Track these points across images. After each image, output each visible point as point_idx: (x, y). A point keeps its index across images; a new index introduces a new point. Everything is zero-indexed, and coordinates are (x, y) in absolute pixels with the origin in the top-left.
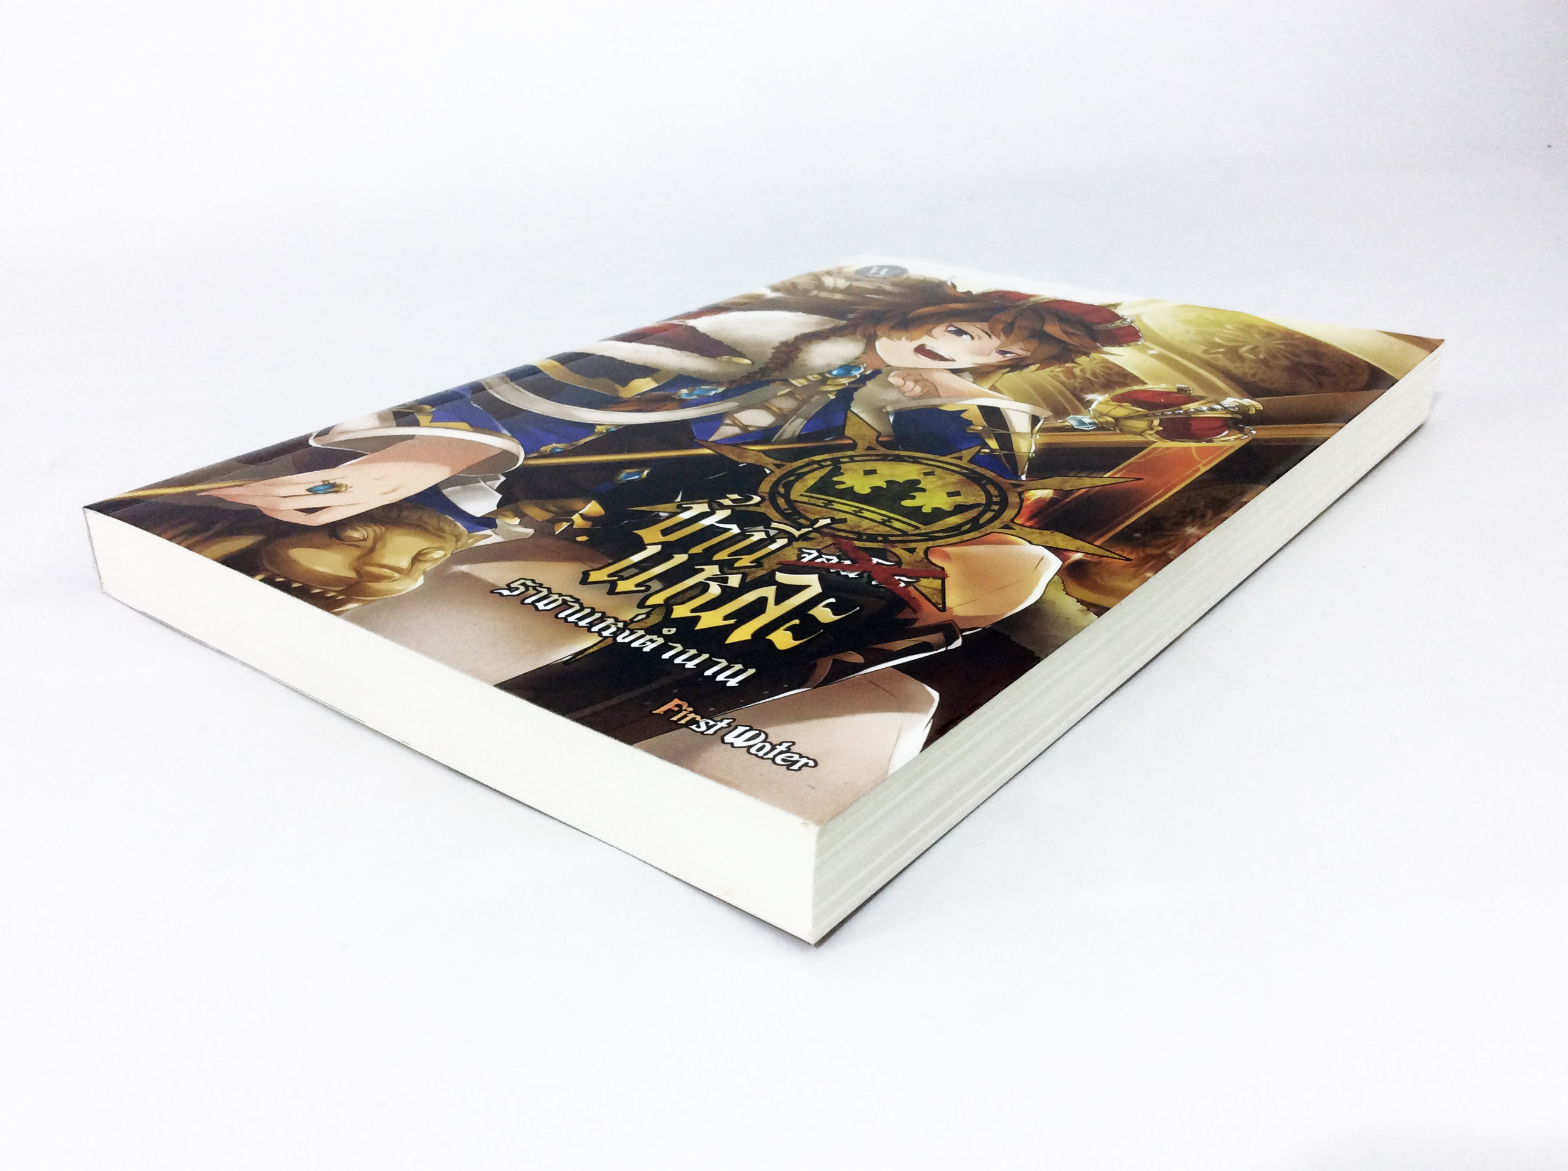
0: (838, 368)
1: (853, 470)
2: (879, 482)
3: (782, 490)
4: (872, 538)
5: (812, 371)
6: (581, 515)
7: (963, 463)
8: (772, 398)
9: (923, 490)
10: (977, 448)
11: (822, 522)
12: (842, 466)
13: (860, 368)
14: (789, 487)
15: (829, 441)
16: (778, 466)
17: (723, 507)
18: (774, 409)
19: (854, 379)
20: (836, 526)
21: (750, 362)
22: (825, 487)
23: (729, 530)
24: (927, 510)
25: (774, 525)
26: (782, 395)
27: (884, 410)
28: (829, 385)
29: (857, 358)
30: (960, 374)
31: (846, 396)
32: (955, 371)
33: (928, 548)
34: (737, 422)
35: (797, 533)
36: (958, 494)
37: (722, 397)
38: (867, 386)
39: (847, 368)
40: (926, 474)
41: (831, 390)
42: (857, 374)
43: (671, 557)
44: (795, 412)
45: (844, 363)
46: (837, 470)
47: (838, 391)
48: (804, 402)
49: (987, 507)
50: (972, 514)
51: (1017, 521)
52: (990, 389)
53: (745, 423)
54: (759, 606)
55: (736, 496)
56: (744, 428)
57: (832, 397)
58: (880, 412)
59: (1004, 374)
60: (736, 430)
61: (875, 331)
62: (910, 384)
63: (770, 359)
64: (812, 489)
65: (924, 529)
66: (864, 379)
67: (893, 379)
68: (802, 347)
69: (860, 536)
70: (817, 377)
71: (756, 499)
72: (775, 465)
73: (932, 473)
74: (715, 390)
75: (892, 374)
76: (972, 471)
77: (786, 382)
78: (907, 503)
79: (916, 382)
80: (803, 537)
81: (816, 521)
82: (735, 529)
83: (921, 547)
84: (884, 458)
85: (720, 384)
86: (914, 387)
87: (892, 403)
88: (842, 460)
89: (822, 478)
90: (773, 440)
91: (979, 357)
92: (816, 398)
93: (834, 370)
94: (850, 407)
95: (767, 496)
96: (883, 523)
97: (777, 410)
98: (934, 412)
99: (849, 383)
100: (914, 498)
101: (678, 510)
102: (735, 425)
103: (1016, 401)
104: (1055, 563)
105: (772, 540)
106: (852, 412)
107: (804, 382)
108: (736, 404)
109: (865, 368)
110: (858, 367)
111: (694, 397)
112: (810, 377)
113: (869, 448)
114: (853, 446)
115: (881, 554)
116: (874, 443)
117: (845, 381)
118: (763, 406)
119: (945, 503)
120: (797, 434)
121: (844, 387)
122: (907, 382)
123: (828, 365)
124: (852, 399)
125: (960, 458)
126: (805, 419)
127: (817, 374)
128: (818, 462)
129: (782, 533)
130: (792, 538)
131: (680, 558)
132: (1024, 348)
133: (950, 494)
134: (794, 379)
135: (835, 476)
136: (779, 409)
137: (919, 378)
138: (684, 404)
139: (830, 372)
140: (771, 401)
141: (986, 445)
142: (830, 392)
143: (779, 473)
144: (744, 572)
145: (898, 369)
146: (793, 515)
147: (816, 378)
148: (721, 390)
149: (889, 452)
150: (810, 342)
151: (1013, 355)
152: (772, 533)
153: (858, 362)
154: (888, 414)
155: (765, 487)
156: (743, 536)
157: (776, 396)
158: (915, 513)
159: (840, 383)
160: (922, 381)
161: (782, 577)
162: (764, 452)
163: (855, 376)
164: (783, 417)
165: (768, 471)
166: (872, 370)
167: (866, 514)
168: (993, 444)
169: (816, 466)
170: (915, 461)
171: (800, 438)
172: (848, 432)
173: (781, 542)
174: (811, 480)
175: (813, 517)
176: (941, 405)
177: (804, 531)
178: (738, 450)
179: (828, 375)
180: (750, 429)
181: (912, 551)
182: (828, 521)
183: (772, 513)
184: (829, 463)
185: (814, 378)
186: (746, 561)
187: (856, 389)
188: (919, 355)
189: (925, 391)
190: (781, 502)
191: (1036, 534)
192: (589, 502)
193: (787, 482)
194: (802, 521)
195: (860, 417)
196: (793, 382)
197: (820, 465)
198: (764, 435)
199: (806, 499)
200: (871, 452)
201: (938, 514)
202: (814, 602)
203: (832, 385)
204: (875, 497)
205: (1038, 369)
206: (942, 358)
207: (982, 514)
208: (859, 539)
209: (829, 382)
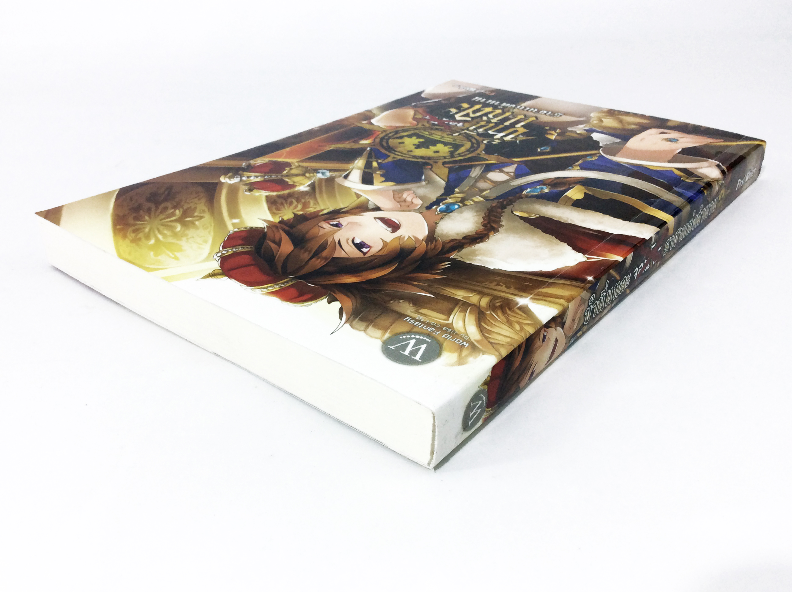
0: (454, 210)
1: (444, 153)
2: (433, 148)
3: (475, 145)
4: (437, 129)
5: (471, 207)
6: (554, 135)
7: (392, 155)
8: (492, 188)
9: (414, 145)
10: (384, 162)
11: (456, 134)
12: (449, 155)
13: (440, 211)
14: (472, 146)
15: (457, 166)
16: (479, 154)
17: (498, 139)
18: (489, 182)
19: (444, 202)
20: (451, 133)
21: (514, 212)
22: (456, 147)
23: (493, 132)
24: (414, 138)
25: (475, 134)
26: (487, 190)
27: (427, 182)
28: (460, 198)
29: (442, 218)
30: (376, 207)
31: (449, 190)
32: (378, 209)
33: (417, 126)
34: (507, 174)
35: (466, 131)
36: (400, 143)
37: (522, 188)
38: (436, 197)
39: (448, 210)
40: (411, 151)
41: (458, 195)
42: (442, 206)
43: (510, 124)
44: (477, 181)
45: (451, 214)
46: (452, 154)
47: (453, 194)
48: (473, 186)
49: (389, 138)
50: (396, 136)
51: (380, 133)
52: (361, 196)
53: (502, 174)
54: (474, 112)
55: (494, 143)
56: (502, 171)
57: (457, 190)
58: (430, 181)
59: (347, 207)
60: (506, 169)
61: (427, 245)
62: (409, 199)
63: (502, 216)
64: (462, 146)
65: (417, 131)
66: (437, 202)
67: (418, 202)
68: (483, 228)
69: (441, 130)
70: (467, 203)
71: (485, 142)
72: (481, 155)
73: (409, 151)
74: (528, 192)
75: (419, 206)
76: (390, 152)
77: (487, 199)
78: (422, 140)
79: (405, 201)
80: (463, 130)
81: (459, 135)
82: (490, 132)
83: (420, 125)
84: (429, 158)
85: (526, 196)
86: (407, 197)
87: (423, 186)
88: (449, 157)
89: (458, 150)
90: (484, 166)
91: (357, 221)
92: (466, 189)
93: (457, 208)
94: (446, 184)
95: (481, 143)
96: (432, 134)
97: (487, 181)
98: (399, 181)
99: (446, 199)
100: (419, 142)
101: (516, 138)
102: (507, 173)
103: (350, 188)
104: (373, 121)
105: (475, 129)
106: (445, 181)
107: (474, 199)
108: (511, 184)
109: (437, 211)
110: (441, 211)
111: (538, 187)
112: (472, 203)
113: (436, 162)
114: (444, 163)
115: (434, 125)
116: (434, 165)
117: (449, 200)
118: (496, 184)
119: (407, 141)
120: (473, 169)
121: (450, 196)
122: (411, 201)
123: (461, 213)
124: (445, 189)
125: (394, 158)
126: (470, 177)
127: (468, 205)
128: (460, 156)
129: (472, 131)
130: (467, 129)
131: (507, 123)
132: (320, 228)
133: (403, 143)
134: (482, 201)
135: (452, 151)
136: (486, 182)
137: (403, 204)
138: (542, 182)
139: (460, 207)
140: (492, 186)
141: (379, 164)
142: (458, 193)
143: (478, 151)
144: (483, 121)
145: (415, 211)
146: (469, 137)
147: (469, 202)
148: (524, 192)
149: (427, 161)
150: (477, 233)
151: (331, 223)
152: (475, 131)
153: (441, 215)
154: (425, 180)
155: (482, 147)
156: (487, 130)
157: (490, 189)
158: (418, 136)
159: (452, 199)
160: (401, 202)
161: (469, 119)
162: (487, 160)
163: (443, 204)
164: (482, 177)
165: (483, 152)
166: (432, 209)
167: (439, 137)
168: (375, 164)
169: (462, 154)
170: (415, 157)
171: (471, 167)
172: (446, 171)
173: (472, 128)
174: (462, 149)
175: (460, 136)
176: (393, 185)
177: (463, 132)
178: (500, 160)
179: (461, 204)
180: (498, 171)
181: (423, 125)
182: (454, 135)
183: (477, 137)
184: (455, 156)
185: (470, 202)
186: (483, 123)
187: (442, 195)
188: (398, 223)
189: (400, 195)
190: (474, 141)
191: (375, 128)
192: (555, 139)
193: (473, 149)
194: (465, 135)
195: (441, 178)
196: (482, 199)
197: (459, 155)
198: (489, 168)
199: (464, 142)
200: (435, 161)
201: (410, 136)
202: (456, 113)
203: (458, 198)
204: (435, 143)
205: (322, 210)
206: (383, 220)
207: (393, 136)
208: (442, 129)
209: (460, 199)
